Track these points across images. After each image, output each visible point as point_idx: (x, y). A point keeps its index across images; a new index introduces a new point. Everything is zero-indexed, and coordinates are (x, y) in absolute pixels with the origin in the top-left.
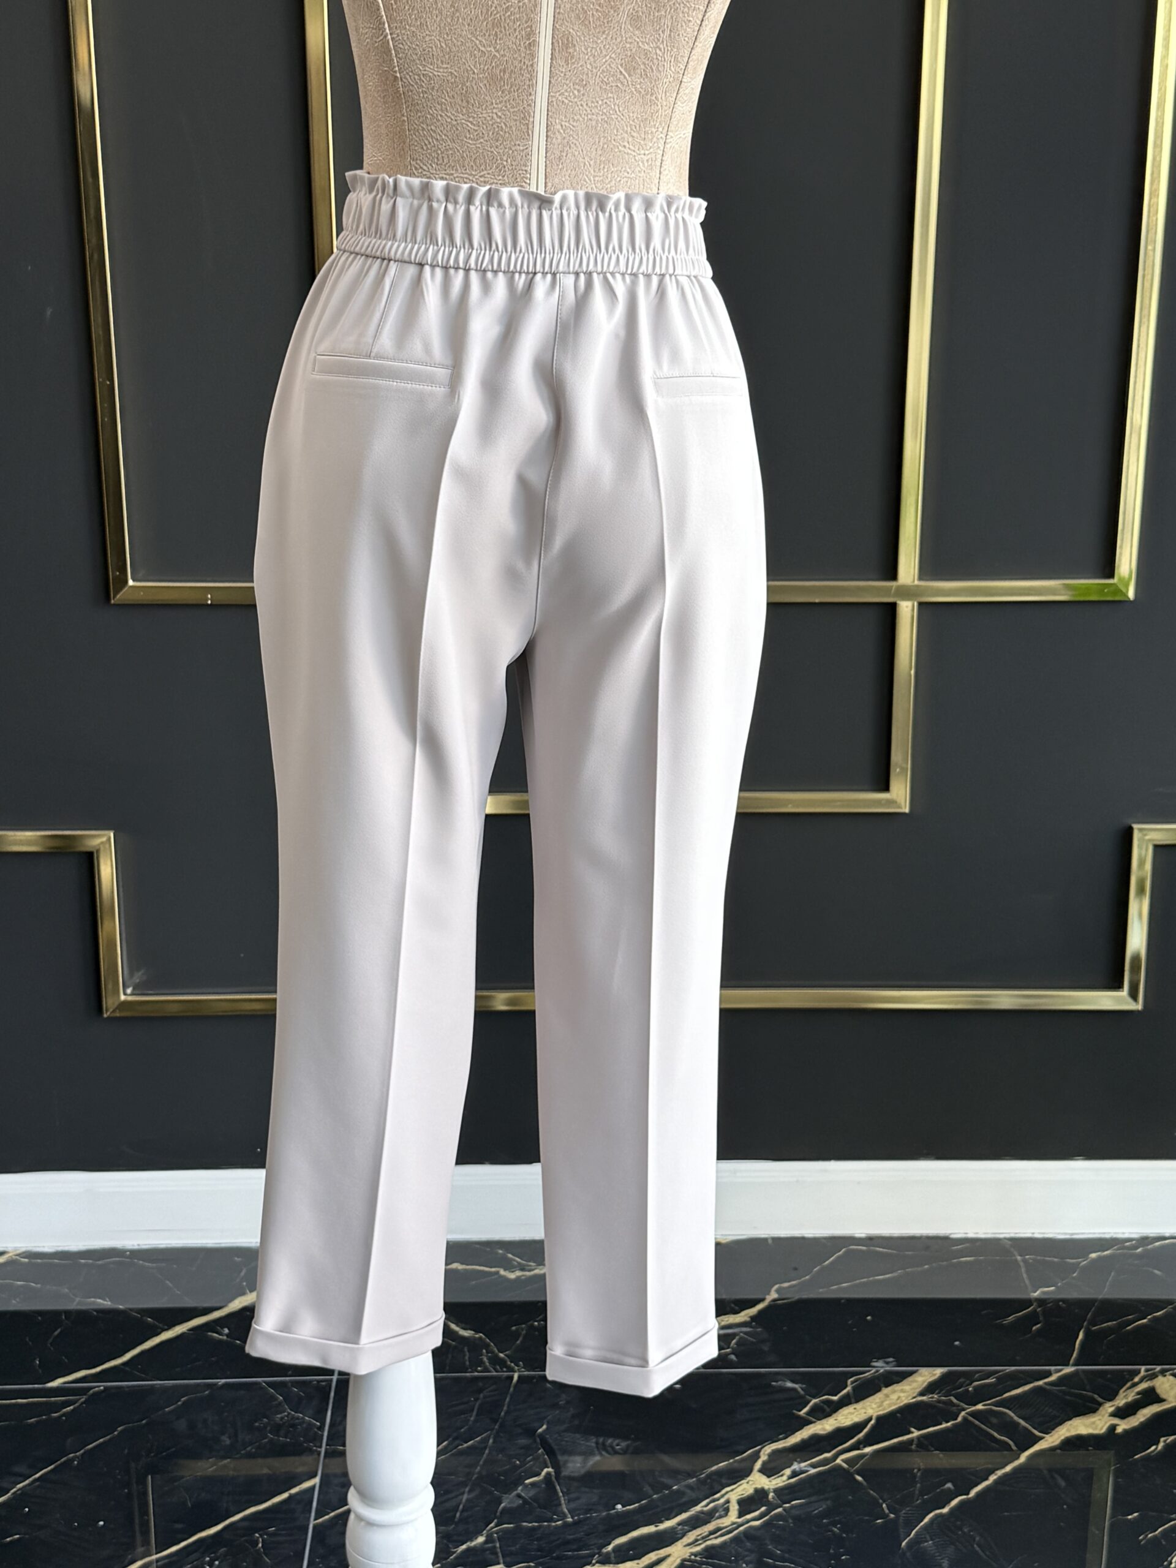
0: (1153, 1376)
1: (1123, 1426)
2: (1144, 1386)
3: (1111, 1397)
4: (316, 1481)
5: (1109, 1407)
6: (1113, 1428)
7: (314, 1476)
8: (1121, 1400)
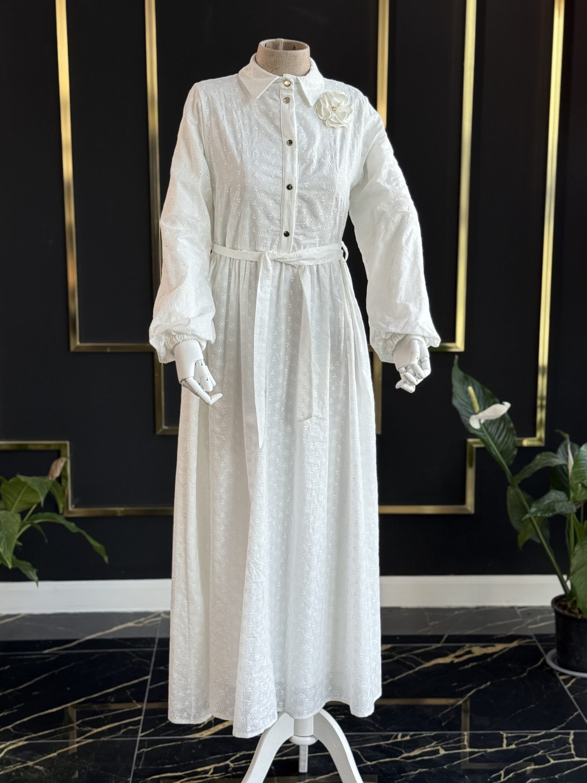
0: (471, 647)
1: (456, 660)
2: (467, 650)
3: (454, 651)
4: (149, 677)
5: (453, 655)
6: (452, 662)
7: (147, 675)
8: (458, 653)
